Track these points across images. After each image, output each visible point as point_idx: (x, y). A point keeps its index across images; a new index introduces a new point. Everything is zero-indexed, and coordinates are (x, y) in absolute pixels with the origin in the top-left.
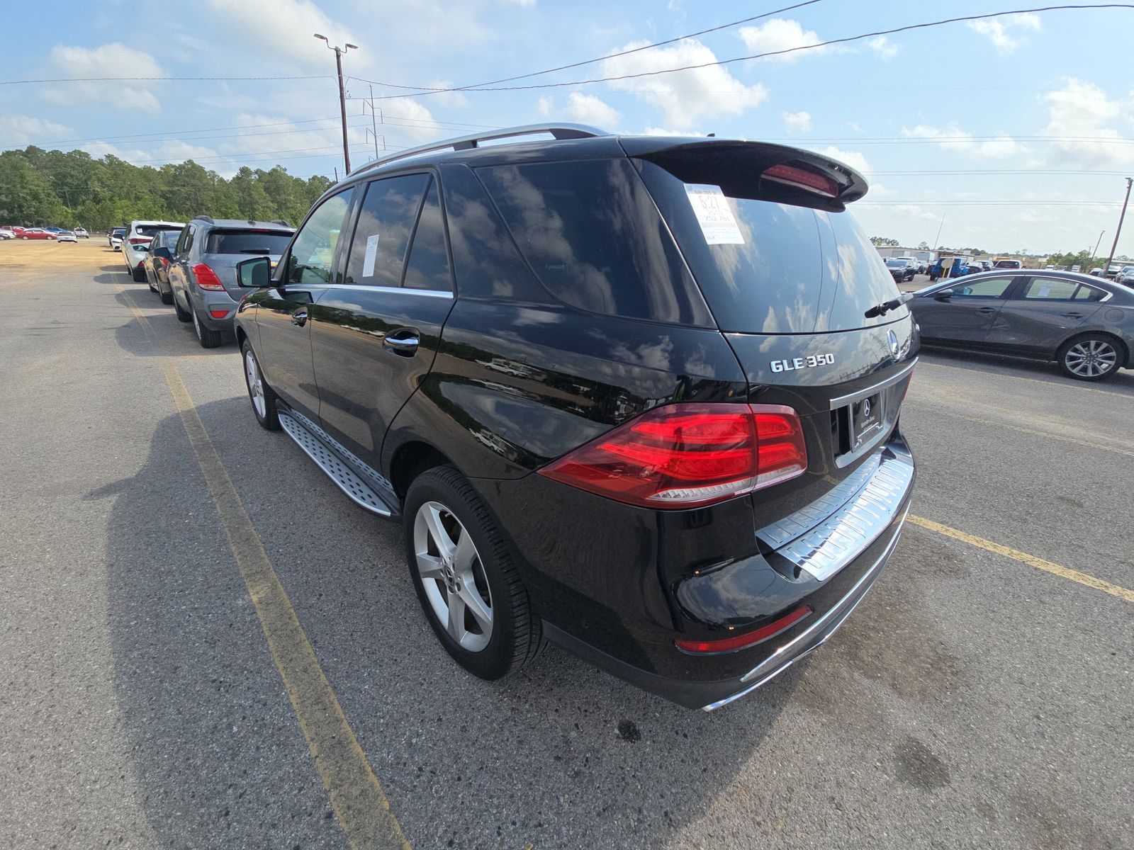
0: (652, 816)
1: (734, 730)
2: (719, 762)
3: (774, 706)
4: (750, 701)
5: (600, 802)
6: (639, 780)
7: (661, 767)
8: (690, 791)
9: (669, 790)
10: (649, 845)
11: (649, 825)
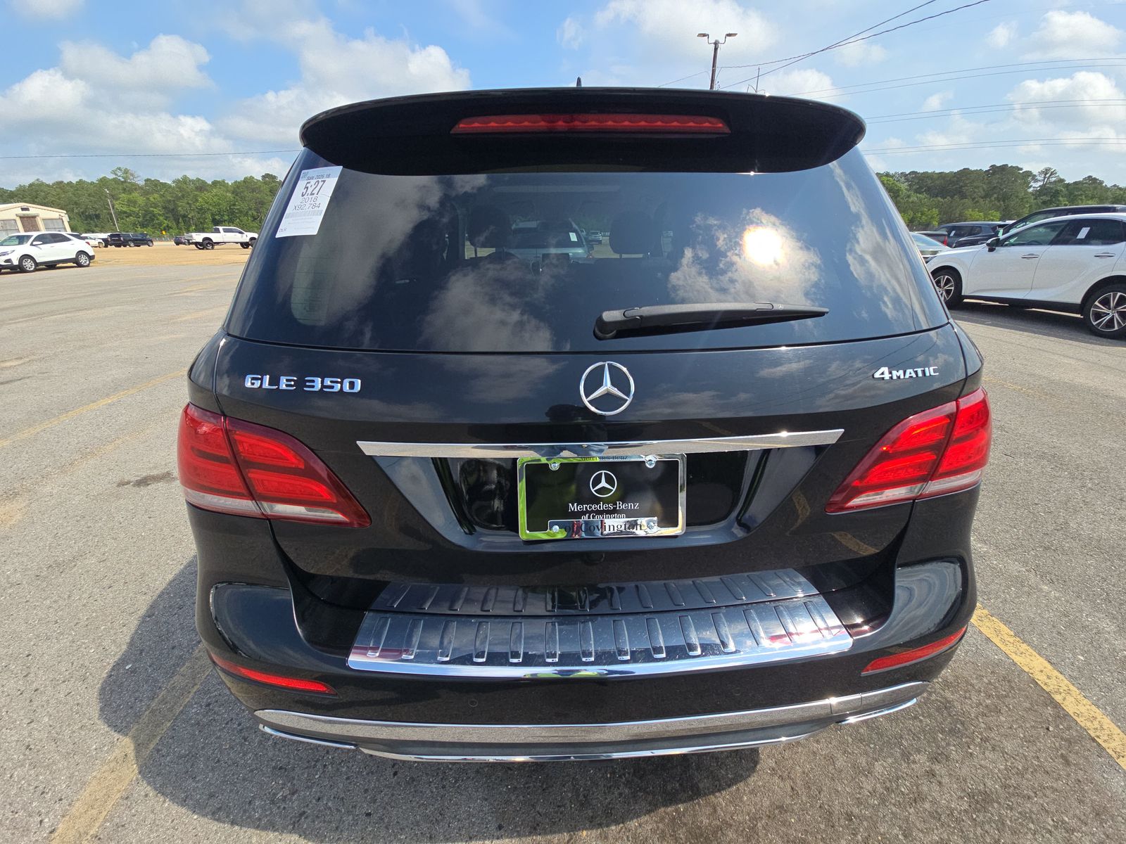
0: (295, 805)
1: (435, 809)
2: (386, 820)
3: (500, 827)
4: (486, 800)
5: (286, 760)
6: (324, 772)
7: (348, 778)
8: (338, 817)
9: (328, 800)
10: (266, 820)
11: (284, 808)
